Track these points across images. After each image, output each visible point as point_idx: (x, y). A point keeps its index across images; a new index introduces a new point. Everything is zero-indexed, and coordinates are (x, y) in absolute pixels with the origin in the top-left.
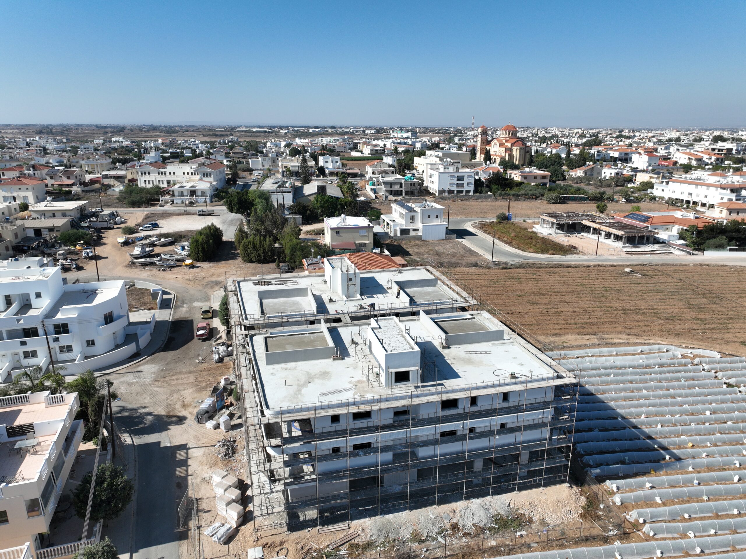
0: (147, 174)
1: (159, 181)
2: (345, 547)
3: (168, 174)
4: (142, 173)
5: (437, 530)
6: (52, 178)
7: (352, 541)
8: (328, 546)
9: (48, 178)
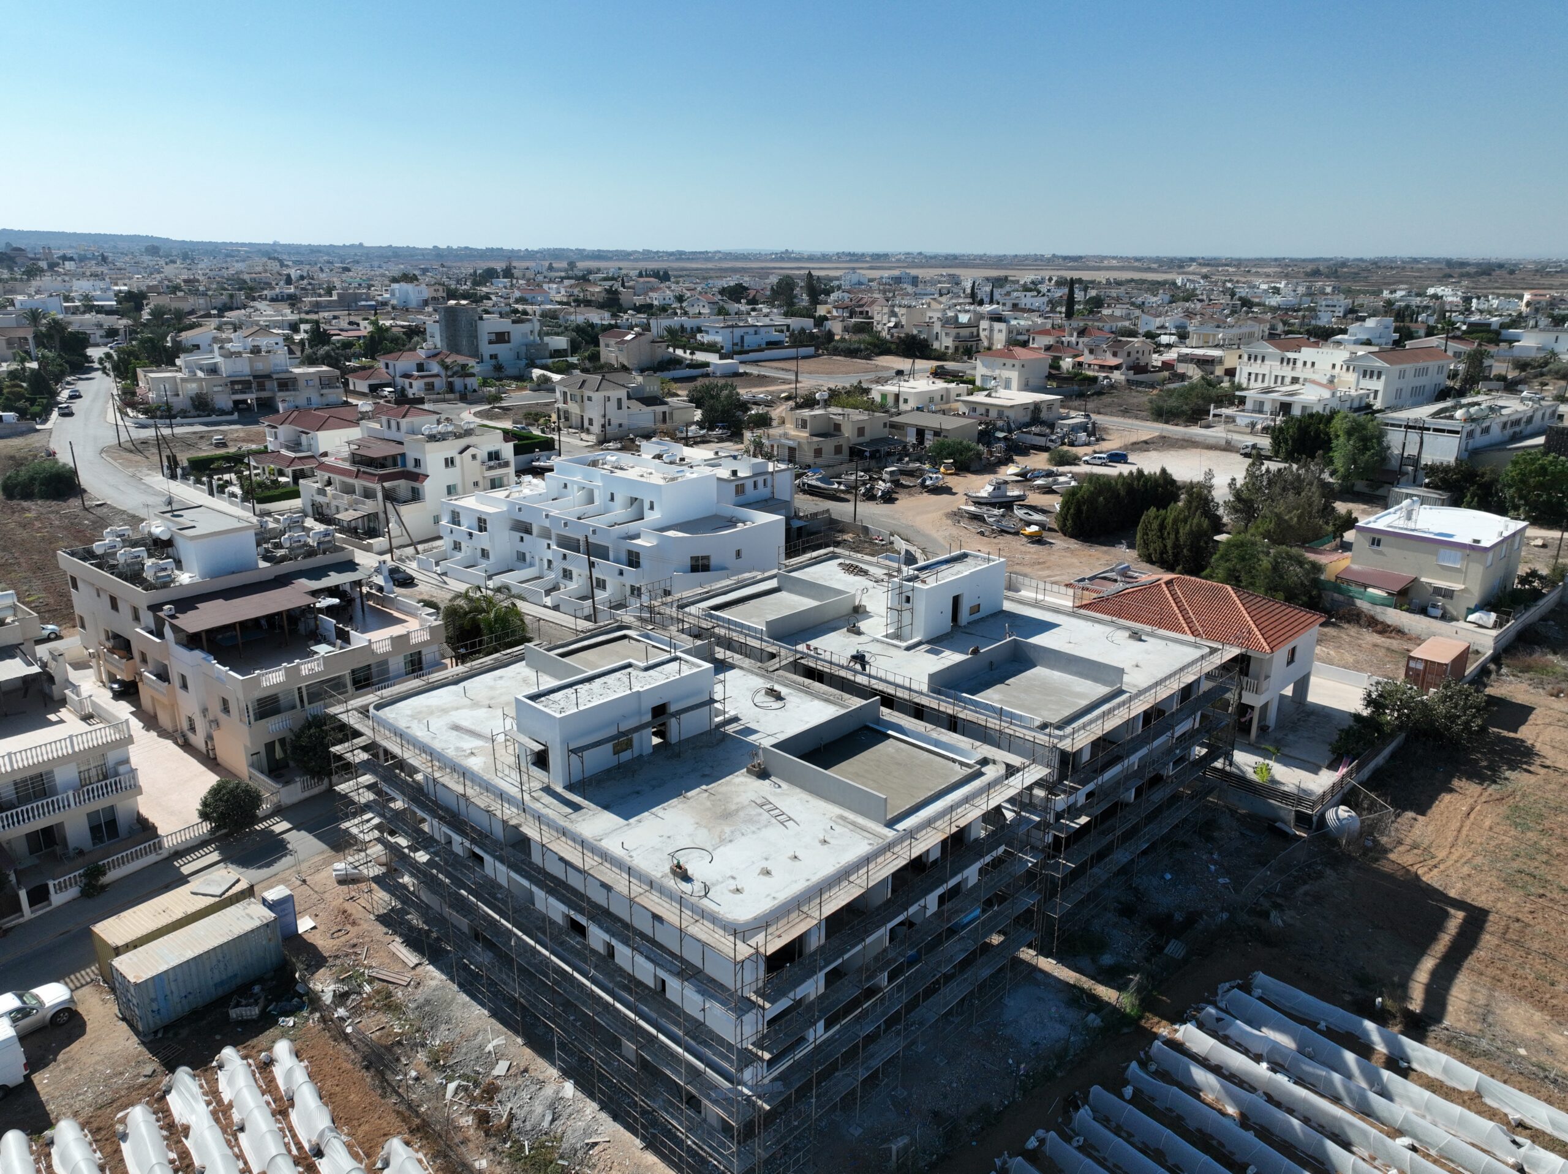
0: (1259, 361)
1: (1276, 377)
2: (377, 985)
3: (1299, 364)
4: (1249, 359)
5: (468, 1071)
6: (1091, 352)
7: (391, 987)
8: (371, 967)
9: (1086, 352)
